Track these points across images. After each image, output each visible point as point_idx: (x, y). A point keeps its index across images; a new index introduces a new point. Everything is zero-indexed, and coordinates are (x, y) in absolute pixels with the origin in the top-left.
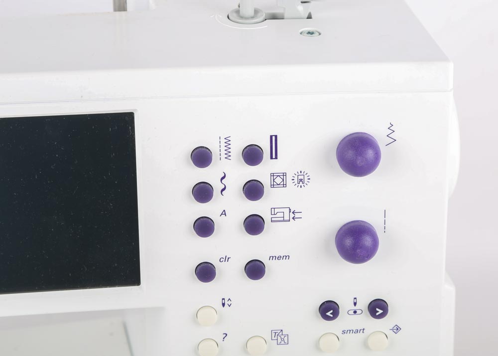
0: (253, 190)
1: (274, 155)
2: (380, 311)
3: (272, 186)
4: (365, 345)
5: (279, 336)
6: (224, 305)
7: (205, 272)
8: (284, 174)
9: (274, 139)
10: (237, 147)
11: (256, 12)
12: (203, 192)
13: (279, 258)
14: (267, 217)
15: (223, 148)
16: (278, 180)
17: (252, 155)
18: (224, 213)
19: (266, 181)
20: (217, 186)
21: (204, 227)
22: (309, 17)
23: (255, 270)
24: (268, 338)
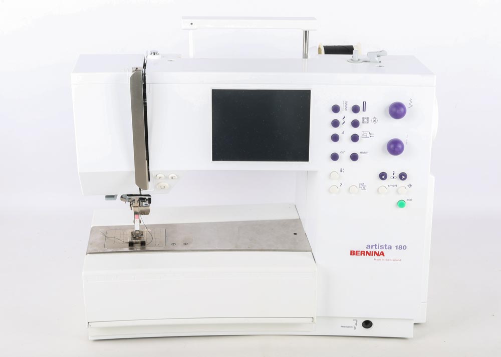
0: (355, 124)
1: (364, 110)
2: (404, 177)
3: (363, 122)
4: (397, 192)
5: (363, 186)
6: (341, 171)
7: (335, 157)
8: (368, 118)
9: (364, 103)
10: (350, 106)
11: (359, 60)
12: (335, 124)
13: (364, 153)
14: (360, 135)
15: (345, 106)
16: (365, 120)
17: (356, 109)
18: (343, 133)
19: (360, 121)
20: (341, 121)
21: (335, 138)
22: (380, 62)
23: (354, 157)
24: (358, 186)
